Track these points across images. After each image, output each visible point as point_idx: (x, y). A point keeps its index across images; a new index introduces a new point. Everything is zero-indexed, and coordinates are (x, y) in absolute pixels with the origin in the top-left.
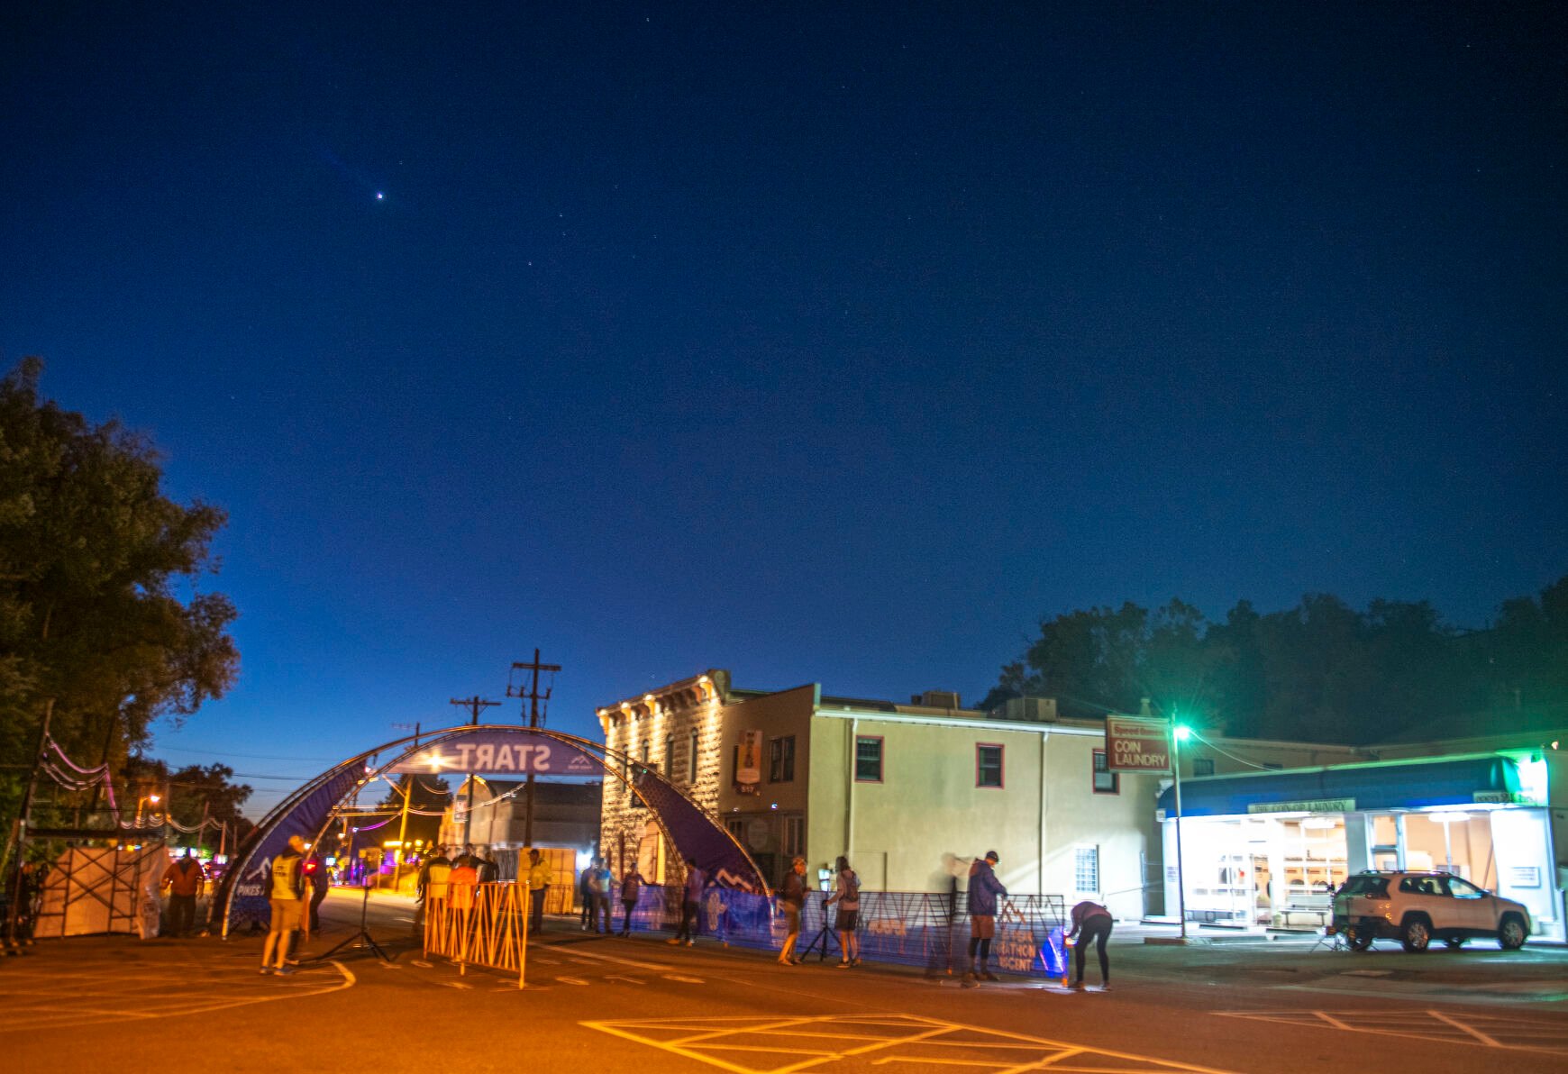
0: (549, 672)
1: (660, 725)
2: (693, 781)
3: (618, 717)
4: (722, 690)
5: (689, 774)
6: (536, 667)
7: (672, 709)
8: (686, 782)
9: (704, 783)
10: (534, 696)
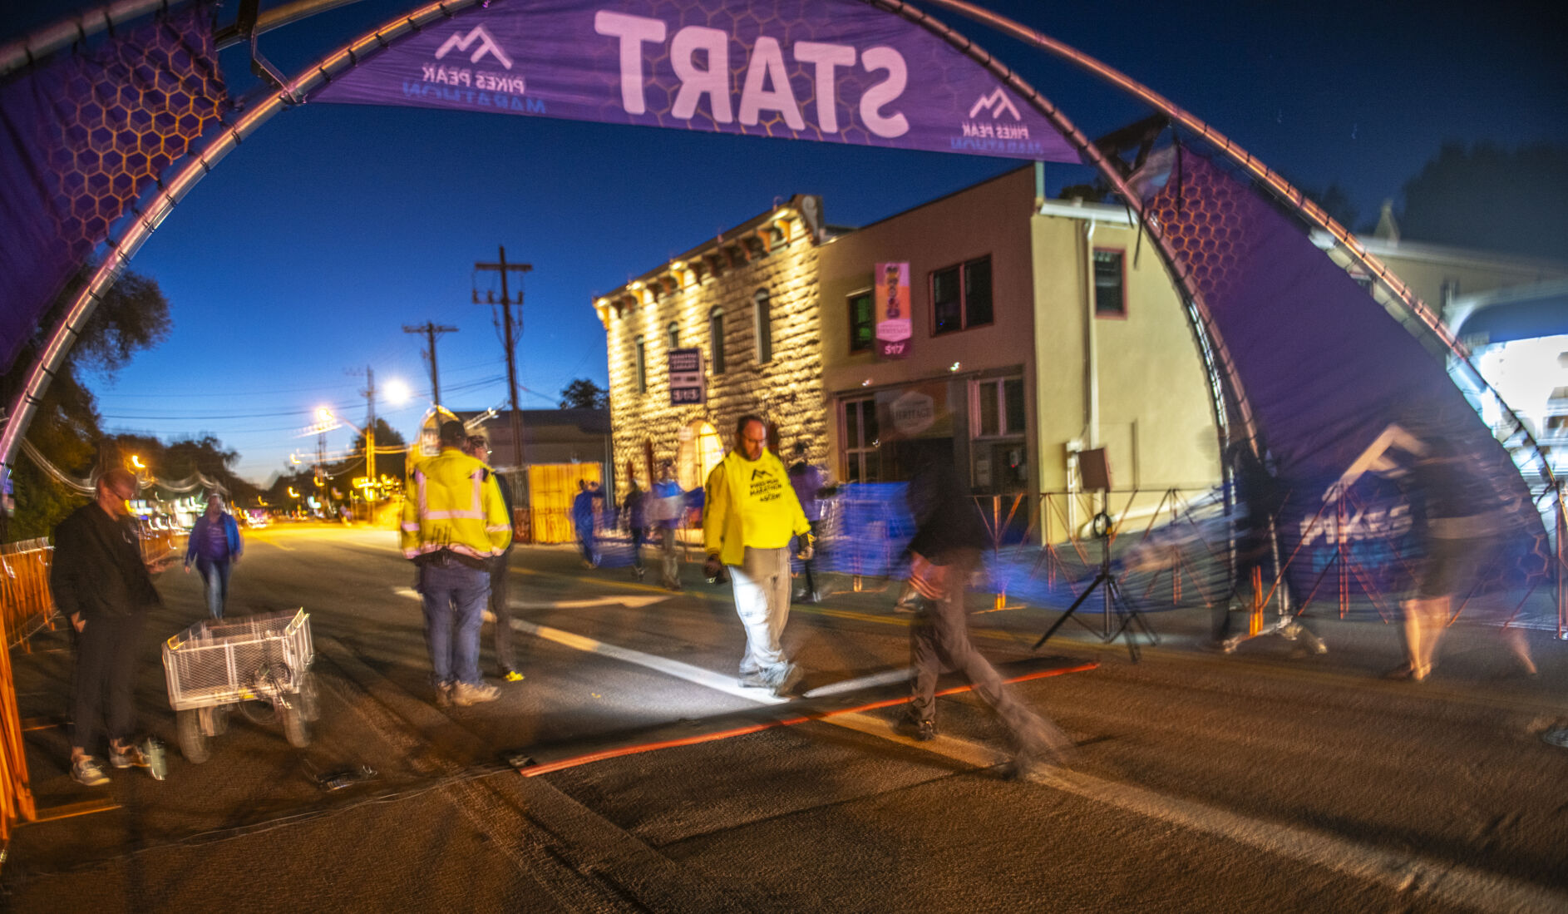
0: (518, 273)
1: (696, 300)
2: (767, 356)
3: (626, 304)
4: (814, 223)
5: (757, 351)
6: (503, 267)
7: (716, 273)
8: (754, 362)
9: (790, 358)
10: (505, 302)
